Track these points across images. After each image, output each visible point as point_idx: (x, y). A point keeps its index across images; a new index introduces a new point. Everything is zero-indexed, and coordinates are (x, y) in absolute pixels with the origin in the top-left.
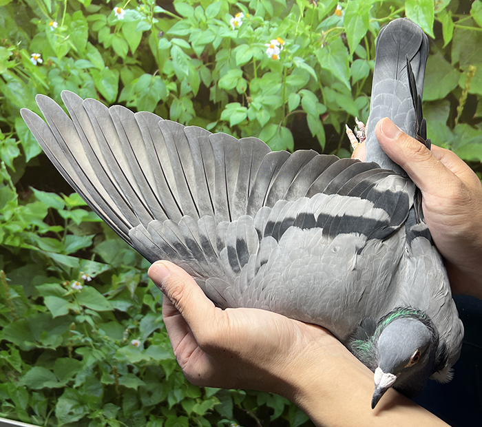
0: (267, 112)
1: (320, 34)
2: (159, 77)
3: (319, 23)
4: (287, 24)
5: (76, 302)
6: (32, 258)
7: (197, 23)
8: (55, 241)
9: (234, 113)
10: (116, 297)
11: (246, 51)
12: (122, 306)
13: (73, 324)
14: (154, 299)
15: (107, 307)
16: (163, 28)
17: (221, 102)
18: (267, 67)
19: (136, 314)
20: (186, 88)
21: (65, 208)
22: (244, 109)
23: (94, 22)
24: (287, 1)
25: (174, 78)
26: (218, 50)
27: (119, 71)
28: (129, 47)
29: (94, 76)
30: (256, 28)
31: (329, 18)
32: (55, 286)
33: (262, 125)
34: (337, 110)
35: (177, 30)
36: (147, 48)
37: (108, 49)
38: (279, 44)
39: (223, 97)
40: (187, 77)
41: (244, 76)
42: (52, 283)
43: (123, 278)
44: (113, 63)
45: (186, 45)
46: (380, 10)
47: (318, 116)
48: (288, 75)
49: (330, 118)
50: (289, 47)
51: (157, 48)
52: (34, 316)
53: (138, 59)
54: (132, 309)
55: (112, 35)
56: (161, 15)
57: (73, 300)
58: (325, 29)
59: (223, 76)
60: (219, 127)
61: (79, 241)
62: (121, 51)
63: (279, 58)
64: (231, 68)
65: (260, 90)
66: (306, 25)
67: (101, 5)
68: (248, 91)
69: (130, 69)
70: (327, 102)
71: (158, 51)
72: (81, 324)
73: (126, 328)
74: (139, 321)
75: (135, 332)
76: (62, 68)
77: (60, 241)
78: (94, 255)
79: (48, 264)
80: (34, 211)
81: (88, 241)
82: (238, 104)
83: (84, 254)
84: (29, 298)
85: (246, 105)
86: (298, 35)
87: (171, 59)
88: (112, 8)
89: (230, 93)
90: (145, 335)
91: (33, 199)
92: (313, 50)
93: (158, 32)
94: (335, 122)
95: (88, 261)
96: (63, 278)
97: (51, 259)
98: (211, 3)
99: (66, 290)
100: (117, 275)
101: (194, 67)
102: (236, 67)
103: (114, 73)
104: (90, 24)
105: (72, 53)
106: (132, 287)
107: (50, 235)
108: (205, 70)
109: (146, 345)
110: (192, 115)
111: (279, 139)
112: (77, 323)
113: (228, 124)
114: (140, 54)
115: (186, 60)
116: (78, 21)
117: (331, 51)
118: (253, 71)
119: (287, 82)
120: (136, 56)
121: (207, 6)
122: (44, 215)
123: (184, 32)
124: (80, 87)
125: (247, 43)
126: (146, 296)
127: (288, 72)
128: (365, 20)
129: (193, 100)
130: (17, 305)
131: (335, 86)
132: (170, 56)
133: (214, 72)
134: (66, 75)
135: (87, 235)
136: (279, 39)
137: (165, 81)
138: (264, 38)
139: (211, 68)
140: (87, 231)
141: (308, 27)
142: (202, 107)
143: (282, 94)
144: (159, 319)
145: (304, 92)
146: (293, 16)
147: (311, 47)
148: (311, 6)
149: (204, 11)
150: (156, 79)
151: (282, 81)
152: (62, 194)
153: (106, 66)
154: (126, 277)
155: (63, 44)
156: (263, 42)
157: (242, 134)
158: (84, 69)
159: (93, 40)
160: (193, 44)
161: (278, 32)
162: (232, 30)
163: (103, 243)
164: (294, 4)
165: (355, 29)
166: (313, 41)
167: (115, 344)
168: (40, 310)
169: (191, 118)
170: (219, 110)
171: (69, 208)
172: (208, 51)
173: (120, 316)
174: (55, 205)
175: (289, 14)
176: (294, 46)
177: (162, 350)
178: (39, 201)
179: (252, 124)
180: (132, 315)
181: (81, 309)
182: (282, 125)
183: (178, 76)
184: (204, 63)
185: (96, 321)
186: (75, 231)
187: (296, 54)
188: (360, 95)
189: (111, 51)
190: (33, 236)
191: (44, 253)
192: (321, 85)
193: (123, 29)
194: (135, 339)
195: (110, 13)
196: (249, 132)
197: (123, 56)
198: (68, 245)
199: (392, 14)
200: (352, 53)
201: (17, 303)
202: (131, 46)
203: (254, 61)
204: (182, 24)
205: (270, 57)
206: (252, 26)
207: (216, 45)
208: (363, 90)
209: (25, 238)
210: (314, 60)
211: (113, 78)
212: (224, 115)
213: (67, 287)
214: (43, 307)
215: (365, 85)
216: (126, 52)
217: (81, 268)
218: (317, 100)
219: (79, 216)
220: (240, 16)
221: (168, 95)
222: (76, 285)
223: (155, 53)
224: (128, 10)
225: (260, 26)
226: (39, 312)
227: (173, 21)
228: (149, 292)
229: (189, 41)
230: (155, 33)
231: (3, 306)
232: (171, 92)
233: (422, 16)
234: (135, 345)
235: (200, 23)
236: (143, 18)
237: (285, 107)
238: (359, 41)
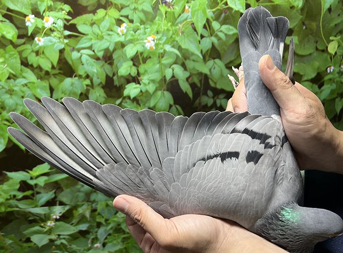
0: (153, 84)
1: (178, 27)
2: (77, 78)
3: (176, 20)
4: (156, 24)
5: (52, 233)
6: (16, 216)
7: (96, 36)
8: (30, 201)
9: (132, 90)
10: (78, 223)
11: (133, 48)
12: (84, 227)
13: (54, 247)
14: (103, 217)
15: (74, 230)
16: (72, 45)
17: (122, 85)
18: (148, 55)
19: (94, 229)
20: (96, 81)
21: (31, 178)
22: (138, 85)
23: (23, 51)
24: (153, 10)
25: (88, 76)
26: (113, 51)
27: (48, 80)
28: (52, 63)
29: (31, 88)
30: (136, 31)
31: (182, 15)
32: (37, 228)
33: (152, 93)
34: (196, 72)
35: (83, 44)
36: (64, 61)
37: (37, 67)
38: (153, 39)
39: (123, 81)
40: (96, 74)
41: (134, 65)
42: (34, 227)
43: (80, 210)
44: (43, 76)
45: (91, 53)
46: (212, 4)
47: (185, 79)
48: (162, 57)
49: (193, 78)
50: (160, 39)
51: (71, 59)
52: (27, 250)
53: (60, 69)
54: (91, 227)
55: (38, 57)
56: (69, 37)
57: (50, 233)
58: (181, 23)
59: (120, 68)
60: (124, 101)
61: (45, 197)
62: (47, 66)
63: (154, 48)
64: (125, 61)
65: (146, 71)
66: (168, 23)
67: (25, 38)
68: (138, 74)
69: (55, 77)
70: (189, 69)
71: (72, 61)
72: (59, 245)
73: (89, 239)
74: (97, 232)
75: (95, 240)
76: (7, 87)
77: (33, 199)
78: (58, 202)
79: (28, 216)
80: (10, 186)
81: (52, 195)
82: (134, 84)
83: (51, 203)
84: (20, 240)
85: (139, 83)
86: (164, 31)
87: (83, 64)
88: (33, 39)
89: (127, 77)
90: (102, 240)
91: (8, 179)
92: (175, 38)
93: (70, 48)
94: (196, 80)
95: (55, 207)
96: (40, 222)
97: (30, 212)
98: (103, 21)
99: (44, 229)
100: (76, 210)
101: (100, 66)
102: (128, 60)
103: (45, 83)
104: (20, 53)
105: (11, 76)
106: (88, 214)
107: (25, 198)
108: (107, 66)
109: (104, 245)
110: (105, 97)
111: (164, 99)
112: (57, 246)
113: (129, 97)
114: (61, 65)
115: (93, 63)
116: (11, 53)
117: (187, 36)
118: (139, 60)
119: (162, 62)
120: (58, 68)
121: (100, 24)
122: (18, 186)
123: (88, 44)
124: (23, 97)
125: (132, 43)
126: (97, 217)
127: (162, 56)
128: (204, 12)
129: (103, 87)
130: (13, 247)
131: (193, 58)
132: (82, 62)
133: (114, 66)
134: (11, 92)
135: (51, 191)
136: (152, 36)
137: (81, 80)
138: (142, 37)
139: (111, 64)
140: (49, 189)
141: (170, 24)
142: (110, 91)
143: (161, 70)
144: (109, 227)
145: (174, 66)
146: (159, 19)
147: (173, 36)
148: (169, 10)
149: (99, 27)
150: (75, 80)
151: (160, 62)
152: (27, 170)
153: (38, 79)
154: (82, 209)
155: (3, 71)
156: (143, 39)
157: (140, 102)
158: (23, 85)
159: (25, 63)
160: (96, 51)
161: (151, 31)
162: (120, 36)
163: (63, 193)
164: (158, 11)
165: (199, 19)
166: (174, 32)
167: (84, 250)
168: (29, 245)
169: (104, 99)
170: (122, 90)
171: (34, 178)
172: (107, 53)
173: (83, 233)
174: (24, 178)
175: (155, 18)
176: (163, 38)
177: (115, 245)
178: (12, 179)
179: (145, 94)
180: (91, 231)
181: (57, 236)
182: (164, 90)
183: (89, 74)
184: (106, 62)
185: (69, 241)
186: (42, 191)
187: (166, 43)
188: (208, 60)
189: (40, 68)
190: (13, 202)
191: (24, 210)
192: (184, 59)
193: (44, 51)
194: (96, 243)
195: (33, 43)
196: (144, 99)
197: (49, 70)
198: (39, 201)
199: (220, 5)
200: (199, 35)
201: (13, 246)
202: (53, 62)
203: (139, 53)
204: (85, 39)
205: (148, 48)
206: (133, 31)
207: (111, 49)
208: (210, 57)
209: (8, 205)
210: (177, 44)
211: (45, 86)
212: (126, 93)
213: (44, 226)
214: (31, 243)
215: (210, 53)
216: (50, 66)
217: (51, 212)
218: (183, 69)
219: (42, 181)
220: (124, 25)
221: (85, 88)
222: (50, 224)
223: (70, 63)
224: (46, 38)
225: (138, 29)
226: (29, 247)
227: (79, 38)
228: (99, 214)
229: (93, 49)
230: (68, 49)
231: (3, 251)
232: (87, 85)
233: (238, 2)
234: (97, 247)
235: (97, 36)
236: (57, 41)
237: (164, 78)
238: (203, 26)
